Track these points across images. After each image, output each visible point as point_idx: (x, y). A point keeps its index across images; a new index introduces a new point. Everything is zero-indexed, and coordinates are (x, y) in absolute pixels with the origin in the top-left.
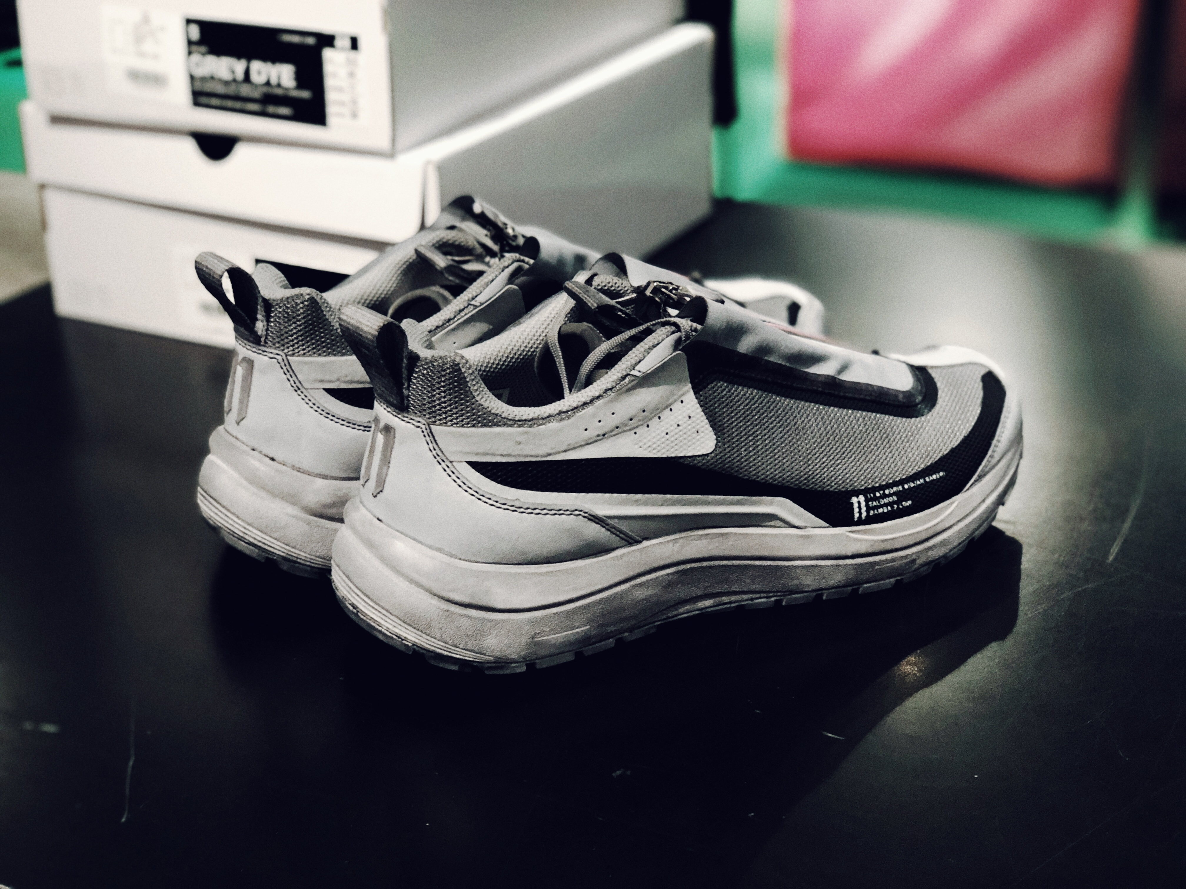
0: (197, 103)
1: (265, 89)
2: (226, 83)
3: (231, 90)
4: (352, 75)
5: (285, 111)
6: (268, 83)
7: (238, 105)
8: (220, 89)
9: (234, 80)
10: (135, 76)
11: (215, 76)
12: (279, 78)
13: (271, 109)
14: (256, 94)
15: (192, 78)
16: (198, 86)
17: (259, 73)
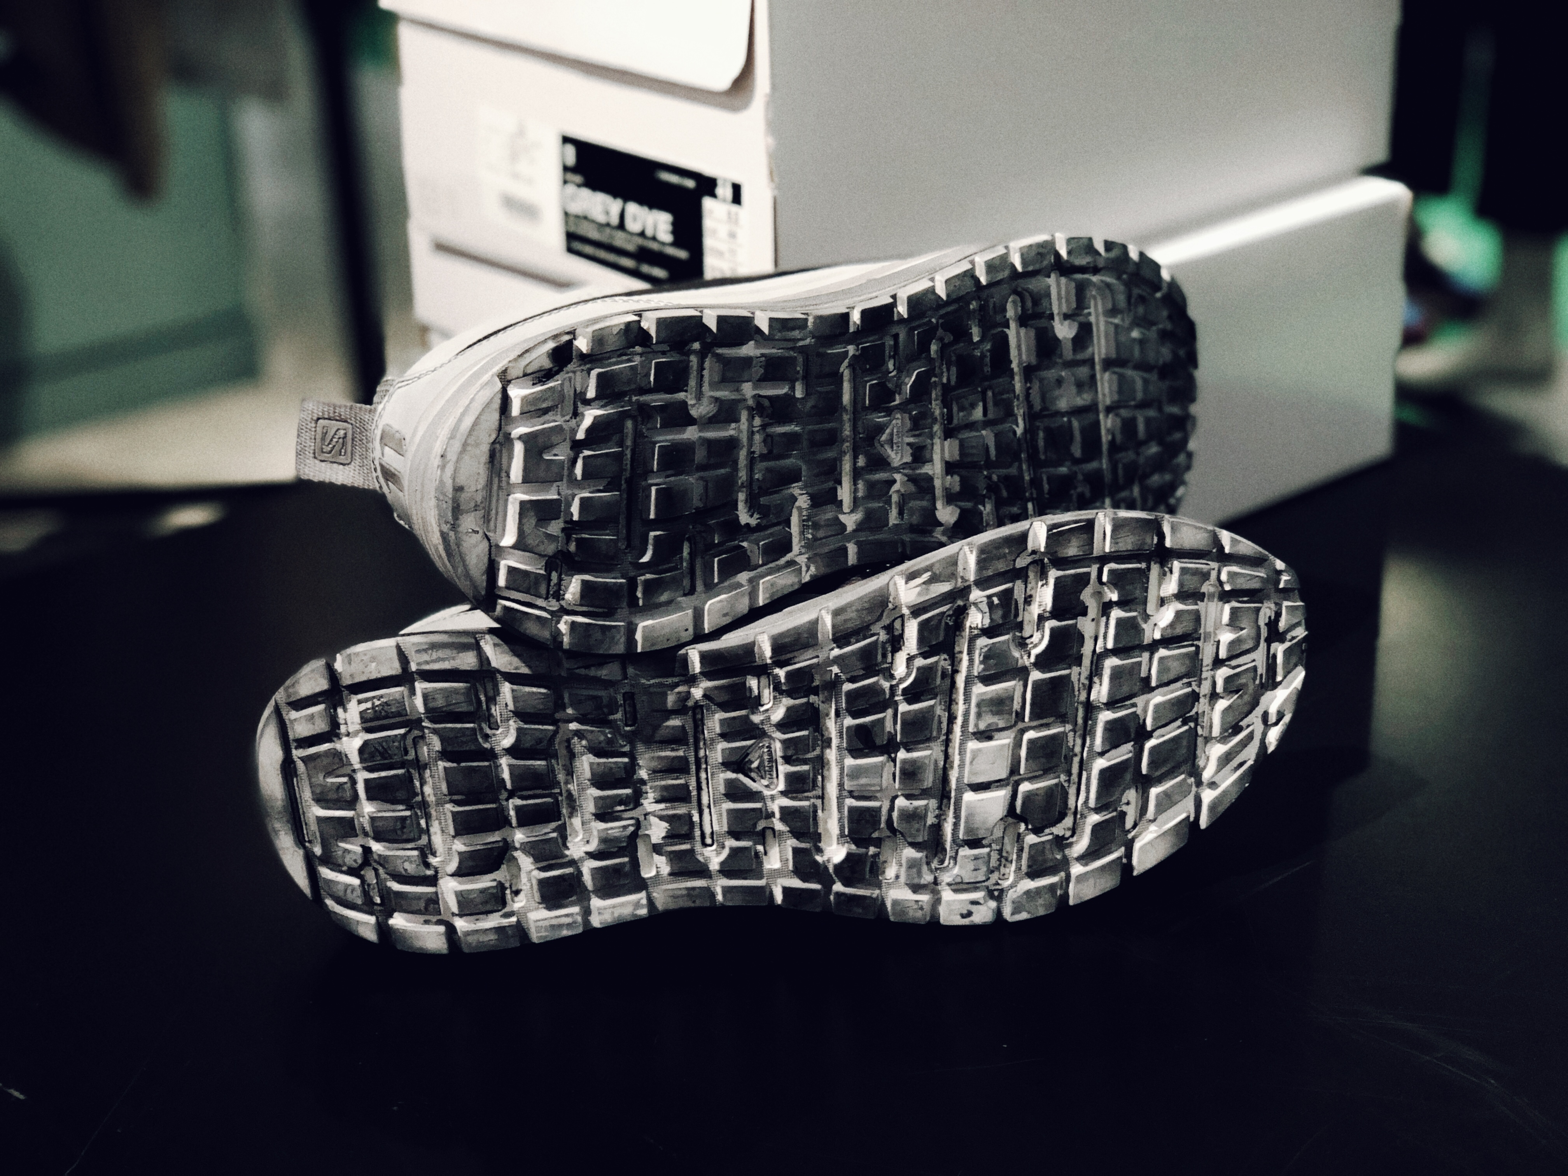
0: (570, 250)
1: (640, 241)
2: (600, 227)
3: (604, 236)
4: (732, 235)
5: (658, 272)
6: (642, 234)
7: (611, 257)
8: (593, 234)
9: (608, 224)
10: (509, 202)
11: (589, 216)
12: (655, 228)
13: (646, 269)
14: (631, 247)
15: (566, 214)
16: (572, 227)
17: (635, 219)
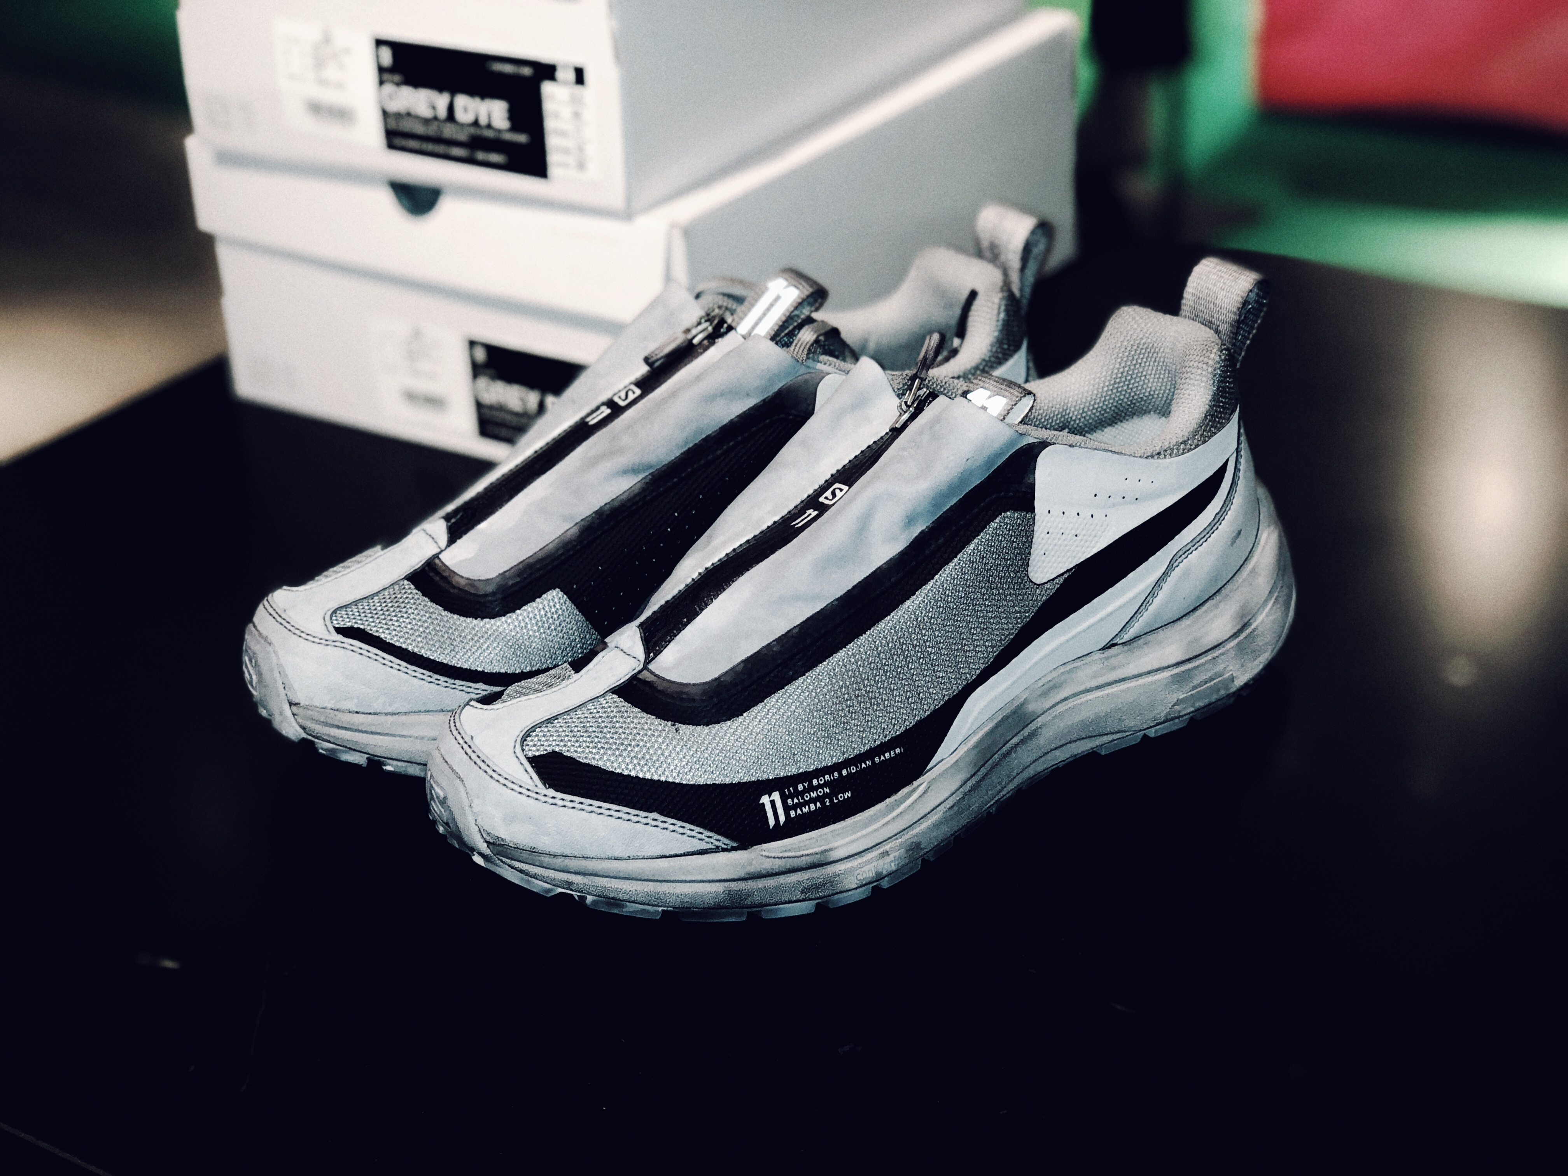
0: (391, 146)
1: (472, 130)
2: (426, 121)
3: (431, 130)
4: (577, 115)
5: (495, 158)
7: (441, 149)
8: (420, 129)
9: (435, 118)
10: (316, 108)
11: (413, 112)
12: (489, 117)
13: (481, 156)
14: (462, 137)
15: (385, 114)
16: (393, 124)
17: (466, 110)
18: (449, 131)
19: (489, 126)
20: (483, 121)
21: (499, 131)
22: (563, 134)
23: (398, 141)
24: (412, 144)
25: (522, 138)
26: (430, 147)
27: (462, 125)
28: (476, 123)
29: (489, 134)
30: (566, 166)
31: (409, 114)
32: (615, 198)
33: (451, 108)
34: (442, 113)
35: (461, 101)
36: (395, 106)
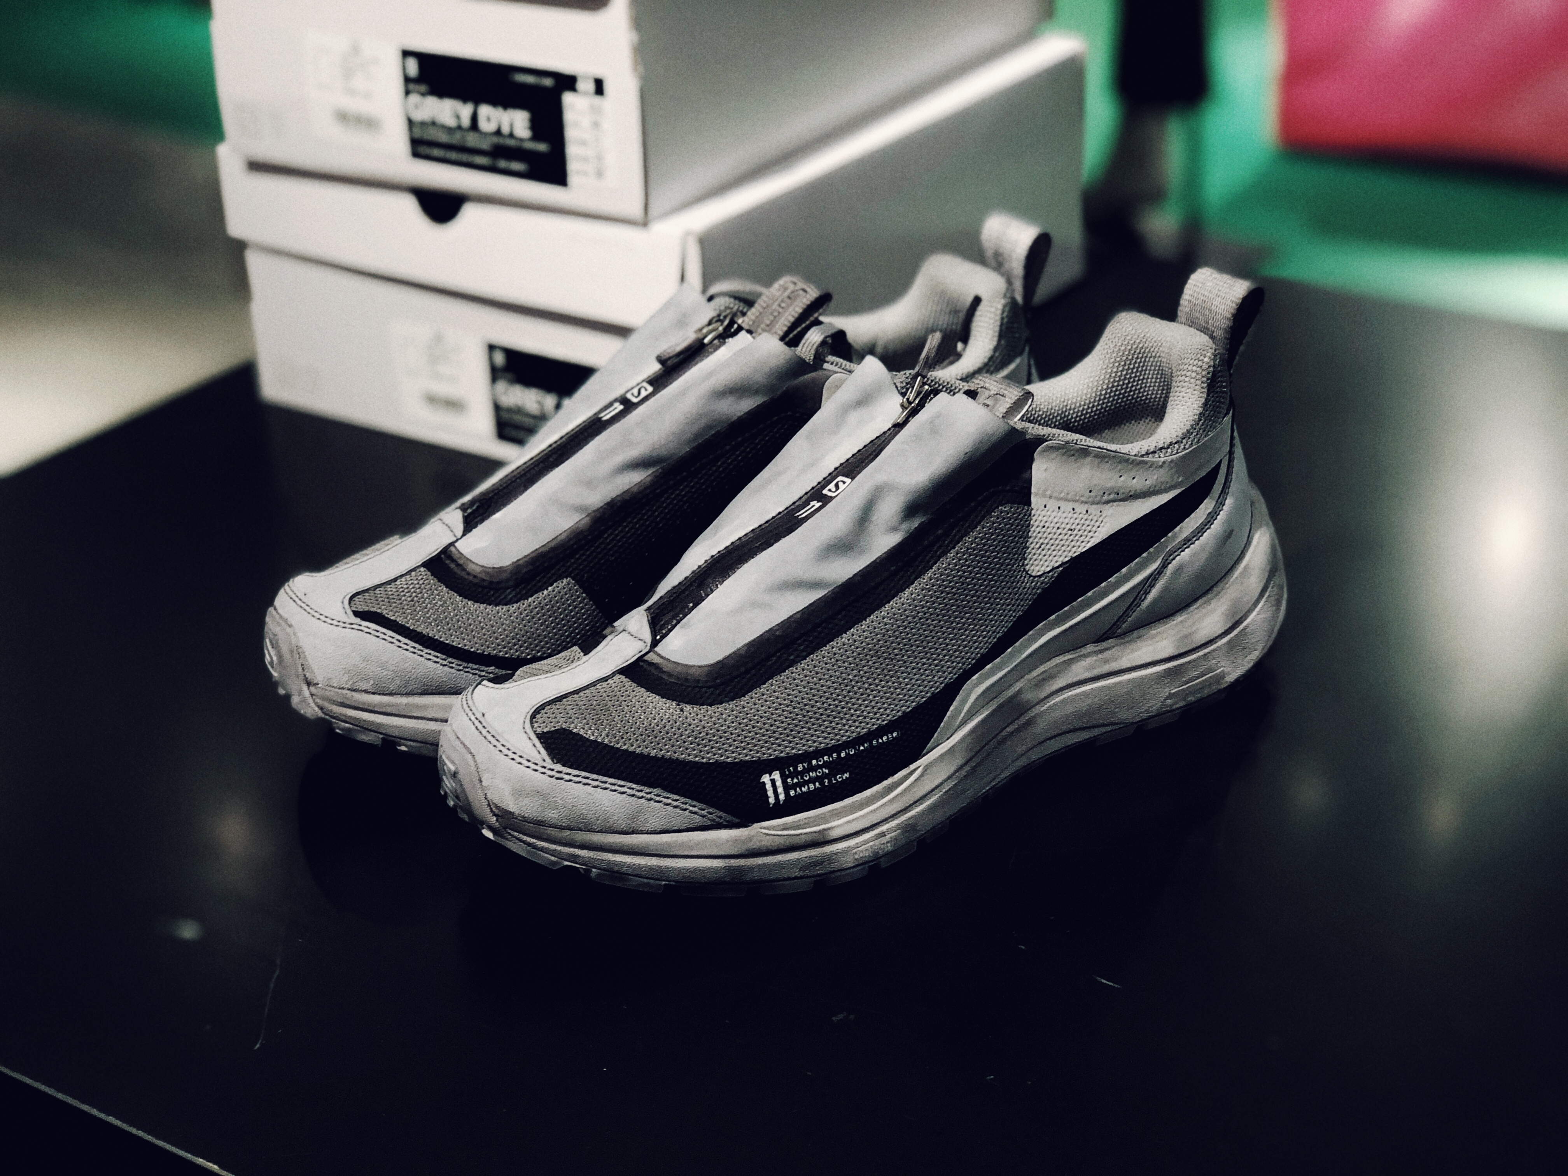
0: (416, 154)
1: (495, 140)
2: (449, 130)
3: (456, 139)
4: (596, 125)
5: (517, 166)
7: (465, 157)
8: (443, 138)
9: (459, 127)
10: (344, 117)
11: (437, 121)
12: (511, 126)
13: (502, 164)
14: (485, 145)
15: (411, 123)
16: (418, 133)
17: (489, 119)
18: (472, 140)
19: (511, 135)
20: (505, 130)
21: (521, 140)
22: (583, 143)
23: (423, 150)
24: (436, 152)
25: (542, 147)
26: (453, 155)
27: (486, 134)
28: (498, 132)
29: (511, 143)
30: (585, 174)
31: (434, 123)
32: (633, 207)
33: (474, 118)
34: (466, 122)
35: (485, 110)
36: (419, 116)
